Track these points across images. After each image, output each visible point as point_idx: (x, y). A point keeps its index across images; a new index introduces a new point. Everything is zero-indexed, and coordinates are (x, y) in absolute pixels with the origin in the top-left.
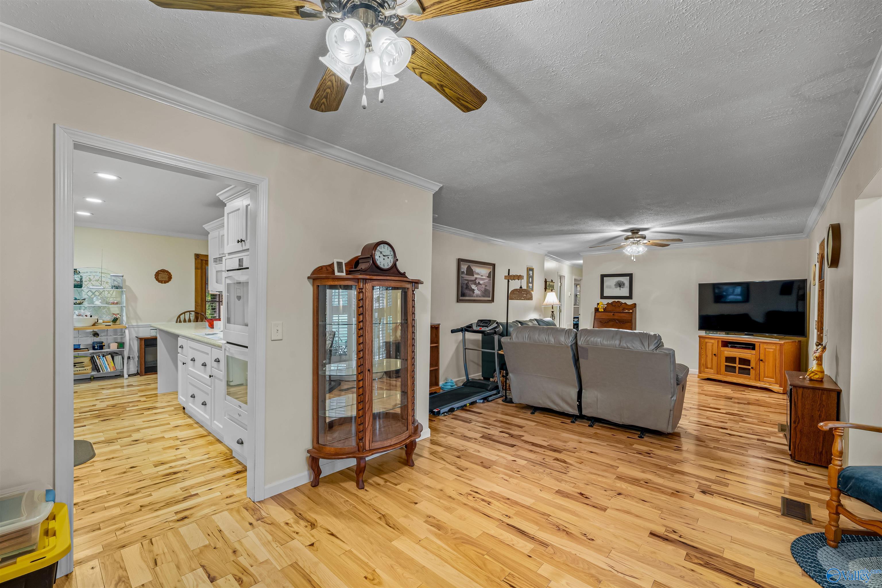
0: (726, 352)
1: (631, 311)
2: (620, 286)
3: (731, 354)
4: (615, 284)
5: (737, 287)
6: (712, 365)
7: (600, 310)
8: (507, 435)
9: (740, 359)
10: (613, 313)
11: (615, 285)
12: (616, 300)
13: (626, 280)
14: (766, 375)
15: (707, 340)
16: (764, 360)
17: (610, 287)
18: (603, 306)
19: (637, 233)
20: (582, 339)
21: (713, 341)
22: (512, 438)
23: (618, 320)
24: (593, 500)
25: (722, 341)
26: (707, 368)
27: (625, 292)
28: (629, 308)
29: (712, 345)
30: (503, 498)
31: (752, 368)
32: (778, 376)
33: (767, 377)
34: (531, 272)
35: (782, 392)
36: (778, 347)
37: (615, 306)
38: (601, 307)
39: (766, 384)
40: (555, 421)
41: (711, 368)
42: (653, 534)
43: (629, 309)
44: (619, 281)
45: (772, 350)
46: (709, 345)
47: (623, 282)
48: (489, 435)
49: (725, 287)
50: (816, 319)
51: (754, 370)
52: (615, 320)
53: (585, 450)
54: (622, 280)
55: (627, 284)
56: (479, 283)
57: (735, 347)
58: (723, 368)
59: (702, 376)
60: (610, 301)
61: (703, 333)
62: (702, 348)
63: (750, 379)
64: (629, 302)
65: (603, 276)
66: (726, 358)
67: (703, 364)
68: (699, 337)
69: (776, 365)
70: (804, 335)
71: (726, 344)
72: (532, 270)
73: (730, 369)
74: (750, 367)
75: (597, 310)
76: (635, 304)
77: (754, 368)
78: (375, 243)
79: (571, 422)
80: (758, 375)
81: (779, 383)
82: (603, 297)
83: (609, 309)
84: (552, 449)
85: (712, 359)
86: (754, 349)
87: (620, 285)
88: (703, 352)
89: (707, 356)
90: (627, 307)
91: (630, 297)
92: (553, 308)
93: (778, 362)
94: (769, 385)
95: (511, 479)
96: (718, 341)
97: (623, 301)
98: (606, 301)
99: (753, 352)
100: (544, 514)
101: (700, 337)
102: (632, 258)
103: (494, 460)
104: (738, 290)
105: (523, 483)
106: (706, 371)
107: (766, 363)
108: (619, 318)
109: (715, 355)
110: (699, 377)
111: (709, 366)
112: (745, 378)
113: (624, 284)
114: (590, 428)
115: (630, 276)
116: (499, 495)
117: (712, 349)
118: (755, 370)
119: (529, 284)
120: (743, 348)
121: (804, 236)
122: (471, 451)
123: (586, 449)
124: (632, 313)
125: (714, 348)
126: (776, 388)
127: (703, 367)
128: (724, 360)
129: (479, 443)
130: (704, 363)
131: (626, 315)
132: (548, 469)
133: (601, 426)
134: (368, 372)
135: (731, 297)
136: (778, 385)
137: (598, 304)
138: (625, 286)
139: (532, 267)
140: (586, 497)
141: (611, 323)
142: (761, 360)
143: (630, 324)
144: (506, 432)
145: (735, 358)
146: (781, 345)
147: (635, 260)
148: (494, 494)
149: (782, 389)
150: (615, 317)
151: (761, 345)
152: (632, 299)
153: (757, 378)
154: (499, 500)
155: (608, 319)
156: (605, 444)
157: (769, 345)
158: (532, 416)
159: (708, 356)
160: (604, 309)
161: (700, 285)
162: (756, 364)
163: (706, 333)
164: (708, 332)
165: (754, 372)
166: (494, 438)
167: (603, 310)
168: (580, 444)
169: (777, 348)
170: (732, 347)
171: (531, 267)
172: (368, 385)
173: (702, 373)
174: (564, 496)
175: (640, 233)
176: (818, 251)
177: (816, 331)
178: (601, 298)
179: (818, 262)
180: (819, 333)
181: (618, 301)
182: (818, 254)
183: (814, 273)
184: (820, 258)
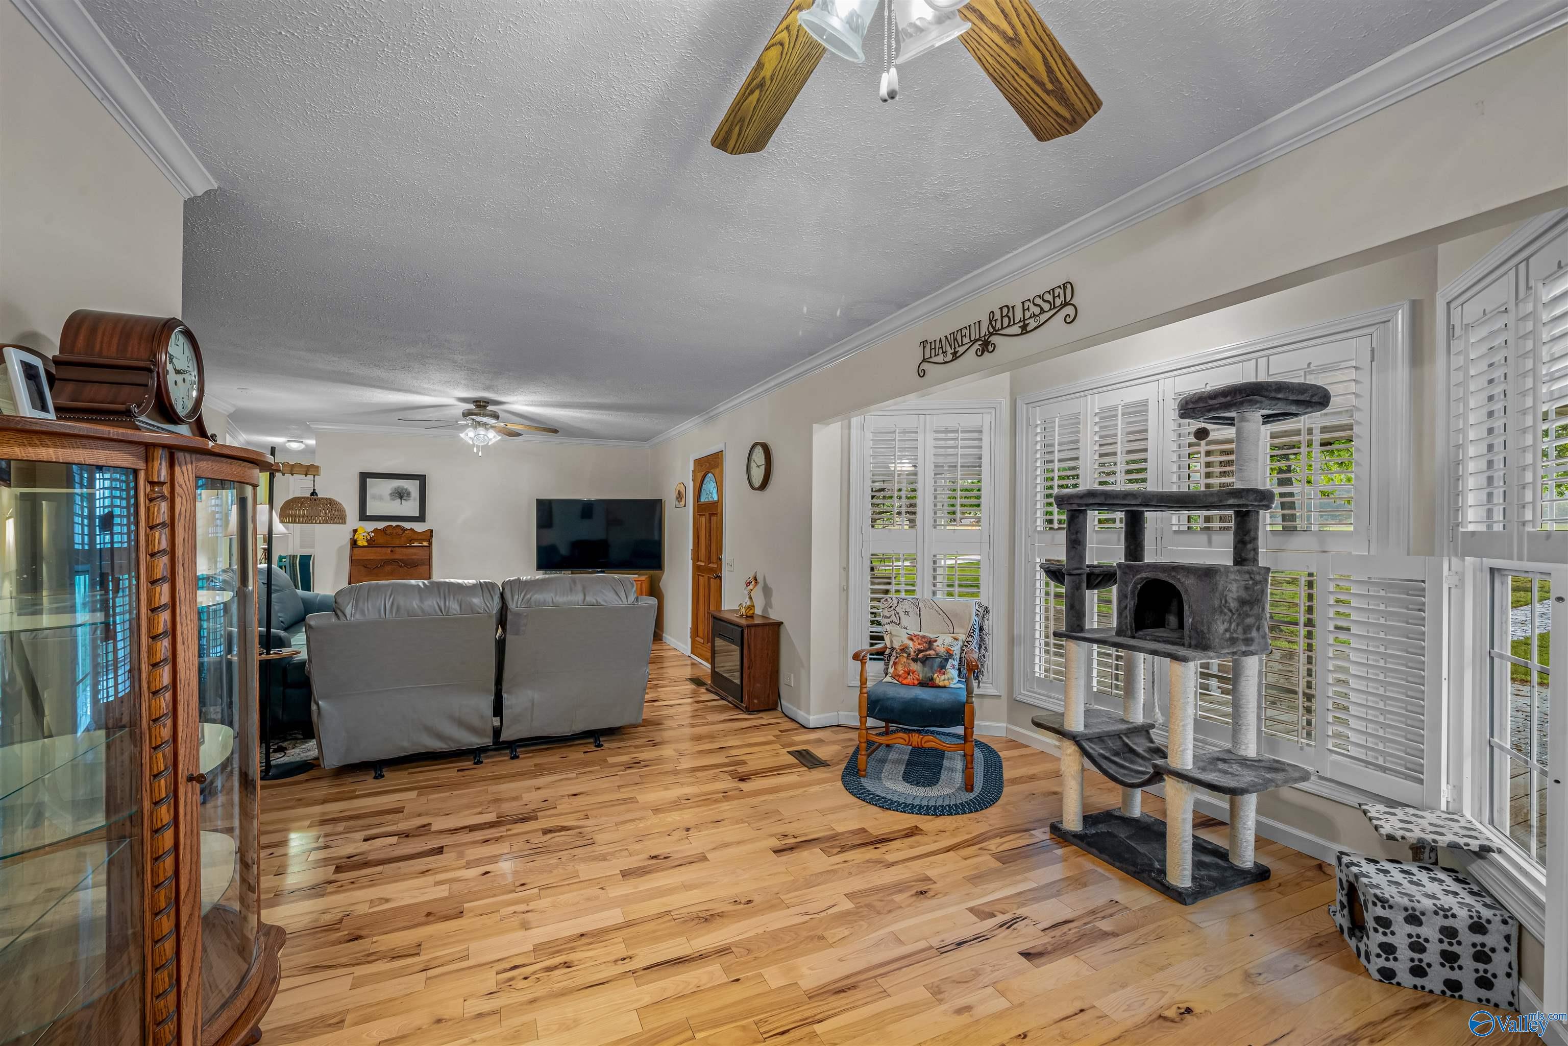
1: (425, 544)
2: (401, 498)
4: (390, 492)
7: (360, 543)
8: (394, 839)
10: (390, 549)
11: (391, 494)
12: (394, 524)
13: (412, 487)
17: (381, 498)
18: (365, 534)
19: (485, 407)
20: (516, 597)
22: (410, 839)
23: (401, 560)
24: (675, 856)
27: (410, 508)
28: (420, 537)
30: (574, 940)
37: (391, 534)
38: (361, 538)
40: (447, 773)
42: (777, 851)
43: (421, 541)
44: (399, 487)
47: (406, 490)
48: (349, 858)
50: (691, 547)
52: (395, 561)
53: (562, 797)
54: (405, 487)
55: (415, 493)
60: (381, 525)
64: (419, 527)
65: (364, 477)
70: (660, 567)
75: (354, 543)
76: (433, 531)
78: (163, 319)
79: (475, 763)
82: (364, 517)
83: (381, 540)
84: (513, 820)
87: (401, 495)
90: (415, 537)
91: (421, 518)
95: (531, 904)
97: (407, 525)
98: (371, 526)
100: (660, 916)
102: (475, 450)
103: (446, 894)
105: (561, 897)
108: (403, 558)
113: (409, 494)
114: (515, 761)
115: (421, 478)
116: (559, 942)
121: (647, 446)
122: (363, 909)
123: (561, 794)
124: (427, 547)
129: (353, 886)
131: (416, 552)
132: (563, 853)
133: (533, 751)
134: (186, 787)
137: (356, 531)
138: (411, 498)
140: (665, 858)
141: (388, 568)
143: (421, 568)
144: (383, 833)
146: (642, 581)
147: (480, 454)
148: (547, 946)
150: (397, 557)
152: (425, 521)
154: (572, 948)
155: (382, 560)
156: (574, 775)
158: (380, 783)
160: (367, 541)
161: (542, 504)
166: (371, 857)
167: (366, 544)
168: (539, 792)
169: (636, 584)
172: (189, 832)
174: (641, 875)
175: (490, 408)
176: (692, 468)
177: (691, 562)
178: (361, 519)
179: (693, 480)
180: (699, 563)
181: (397, 526)
182: (694, 471)
183: (679, 492)
184: (699, 476)
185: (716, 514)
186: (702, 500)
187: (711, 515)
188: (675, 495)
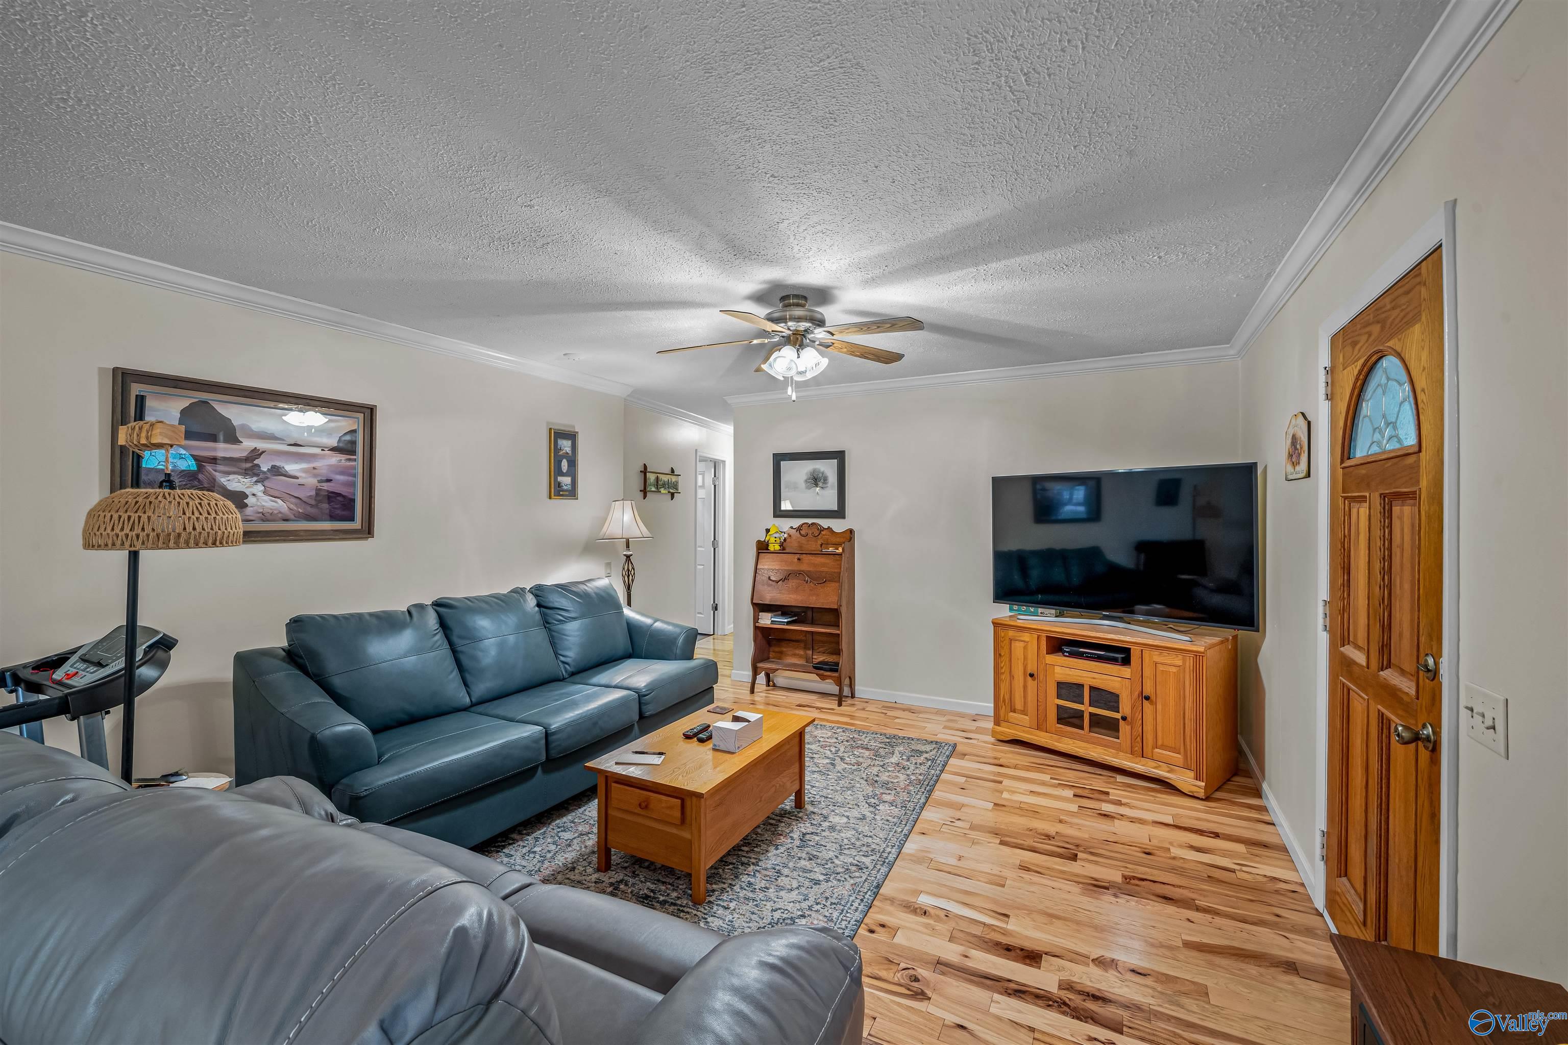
0: (1058, 669)
1: (840, 550)
2: (817, 485)
3: (1069, 675)
4: (805, 478)
5: (1077, 487)
6: (1025, 703)
7: (770, 547)
9: (1092, 688)
10: (798, 556)
11: (806, 481)
12: (810, 521)
13: (829, 468)
14: (1160, 743)
15: (1011, 633)
16: (1153, 697)
17: (795, 487)
18: (777, 535)
19: (801, 306)
21: (1026, 637)
25: (1049, 638)
26: (1014, 711)
27: (827, 499)
28: (839, 540)
29: (1025, 648)
31: (1124, 718)
32: (1192, 746)
33: (1163, 747)
34: (566, 445)
35: (1201, 794)
36: (1190, 662)
37: (806, 536)
38: (773, 539)
39: (1160, 766)
41: (1024, 712)
43: (837, 545)
44: (814, 470)
45: (1174, 670)
46: (1018, 647)
47: (823, 473)
49: (1056, 487)
51: (1128, 725)
52: (802, 573)
54: (822, 469)
55: (833, 479)
56: (276, 471)
57: (1080, 656)
58: (1052, 715)
59: (1002, 733)
60: (795, 523)
61: (1003, 611)
62: (1000, 655)
63: (1119, 748)
64: (838, 526)
65: (779, 458)
66: (1059, 684)
67: (1004, 701)
68: (993, 623)
69: (1184, 714)
70: (1253, 626)
71: (1058, 645)
72: (572, 436)
73: (1070, 719)
74: (1118, 716)
75: (762, 546)
76: (851, 531)
77: (1129, 719)
80: (1139, 739)
81: (1193, 767)
82: (778, 513)
83: (792, 544)
85: (1025, 687)
86: (1126, 661)
87: (816, 480)
88: (1004, 663)
89: (1012, 677)
90: (833, 539)
91: (839, 513)
92: (628, 546)
93: (1189, 704)
94: (1168, 772)
96: (1039, 637)
97: (824, 523)
98: (787, 525)
99: (1126, 671)
101: (997, 624)
104: (1080, 493)
106: (1011, 720)
107: (1159, 707)
108: (811, 569)
109: (1032, 675)
110: (994, 733)
111: (1019, 705)
112: (1106, 746)
113: (825, 480)
115: (839, 456)
117: (1025, 658)
118: (1132, 724)
119: (560, 479)
120: (1099, 658)
121: (1232, 352)
124: (840, 555)
125: (1029, 656)
126: (1185, 779)
127: (1004, 707)
128: (1052, 690)
130: (1007, 697)
131: (827, 561)
135: (1069, 510)
136: (1192, 774)
137: (768, 531)
138: (829, 485)
139: (574, 427)
141: (793, 581)
142: (1147, 698)
143: (837, 584)
145: (1081, 686)
146: (1197, 656)
147: (794, 398)
149: (1203, 784)
150: (804, 567)
151: (1146, 654)
152: (843, 517)
153: (1138, 748)
155: (787, 571)
157: (1165, 653)
159: (1016, 677)
160: (779, 544)
161: (998, 483)
162: (1132, 708)
163: (1011, 610)
164: (1015, 607)
165: (1128, 728)
167: (777, 547)
169: (1187, 664)
170: (1072, 655)
171: (572, 430)
173: (1003, 724)
176: (1324, 359)
177: (1323, 638)
178: (775, 516)
179: (1329, 397)
180: (1349, 651)
181: (813, 524)
182: (1331, 371)
183: (1294, 440)
184: (1348, 377)
185: (1412, 496)
186: (1361, 451)
187: (1389, 500)
188: (1284, 446)
